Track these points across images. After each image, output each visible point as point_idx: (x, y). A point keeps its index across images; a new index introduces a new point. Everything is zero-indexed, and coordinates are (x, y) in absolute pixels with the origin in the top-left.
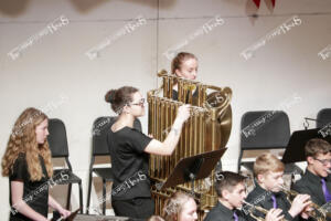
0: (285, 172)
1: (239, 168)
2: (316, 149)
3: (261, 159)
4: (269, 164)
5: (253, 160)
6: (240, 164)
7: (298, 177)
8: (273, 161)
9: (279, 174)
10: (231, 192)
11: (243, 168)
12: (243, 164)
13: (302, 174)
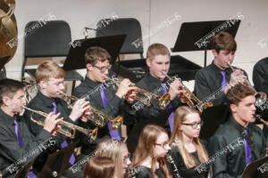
0: (66, 79)
1: (23, 75)
2: (95, 57)
3: (43, 66)
4: (50, 71)
5: (36, 67)
6: (24, 71)
7: (78, 83)
8: (55, 69)
9: (61, 80)
10: (12, 98)
11: (26, 75)
12: (26, 71)
13: (82, 81)
